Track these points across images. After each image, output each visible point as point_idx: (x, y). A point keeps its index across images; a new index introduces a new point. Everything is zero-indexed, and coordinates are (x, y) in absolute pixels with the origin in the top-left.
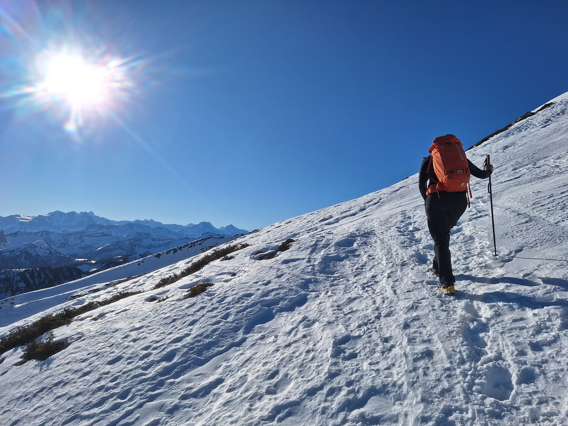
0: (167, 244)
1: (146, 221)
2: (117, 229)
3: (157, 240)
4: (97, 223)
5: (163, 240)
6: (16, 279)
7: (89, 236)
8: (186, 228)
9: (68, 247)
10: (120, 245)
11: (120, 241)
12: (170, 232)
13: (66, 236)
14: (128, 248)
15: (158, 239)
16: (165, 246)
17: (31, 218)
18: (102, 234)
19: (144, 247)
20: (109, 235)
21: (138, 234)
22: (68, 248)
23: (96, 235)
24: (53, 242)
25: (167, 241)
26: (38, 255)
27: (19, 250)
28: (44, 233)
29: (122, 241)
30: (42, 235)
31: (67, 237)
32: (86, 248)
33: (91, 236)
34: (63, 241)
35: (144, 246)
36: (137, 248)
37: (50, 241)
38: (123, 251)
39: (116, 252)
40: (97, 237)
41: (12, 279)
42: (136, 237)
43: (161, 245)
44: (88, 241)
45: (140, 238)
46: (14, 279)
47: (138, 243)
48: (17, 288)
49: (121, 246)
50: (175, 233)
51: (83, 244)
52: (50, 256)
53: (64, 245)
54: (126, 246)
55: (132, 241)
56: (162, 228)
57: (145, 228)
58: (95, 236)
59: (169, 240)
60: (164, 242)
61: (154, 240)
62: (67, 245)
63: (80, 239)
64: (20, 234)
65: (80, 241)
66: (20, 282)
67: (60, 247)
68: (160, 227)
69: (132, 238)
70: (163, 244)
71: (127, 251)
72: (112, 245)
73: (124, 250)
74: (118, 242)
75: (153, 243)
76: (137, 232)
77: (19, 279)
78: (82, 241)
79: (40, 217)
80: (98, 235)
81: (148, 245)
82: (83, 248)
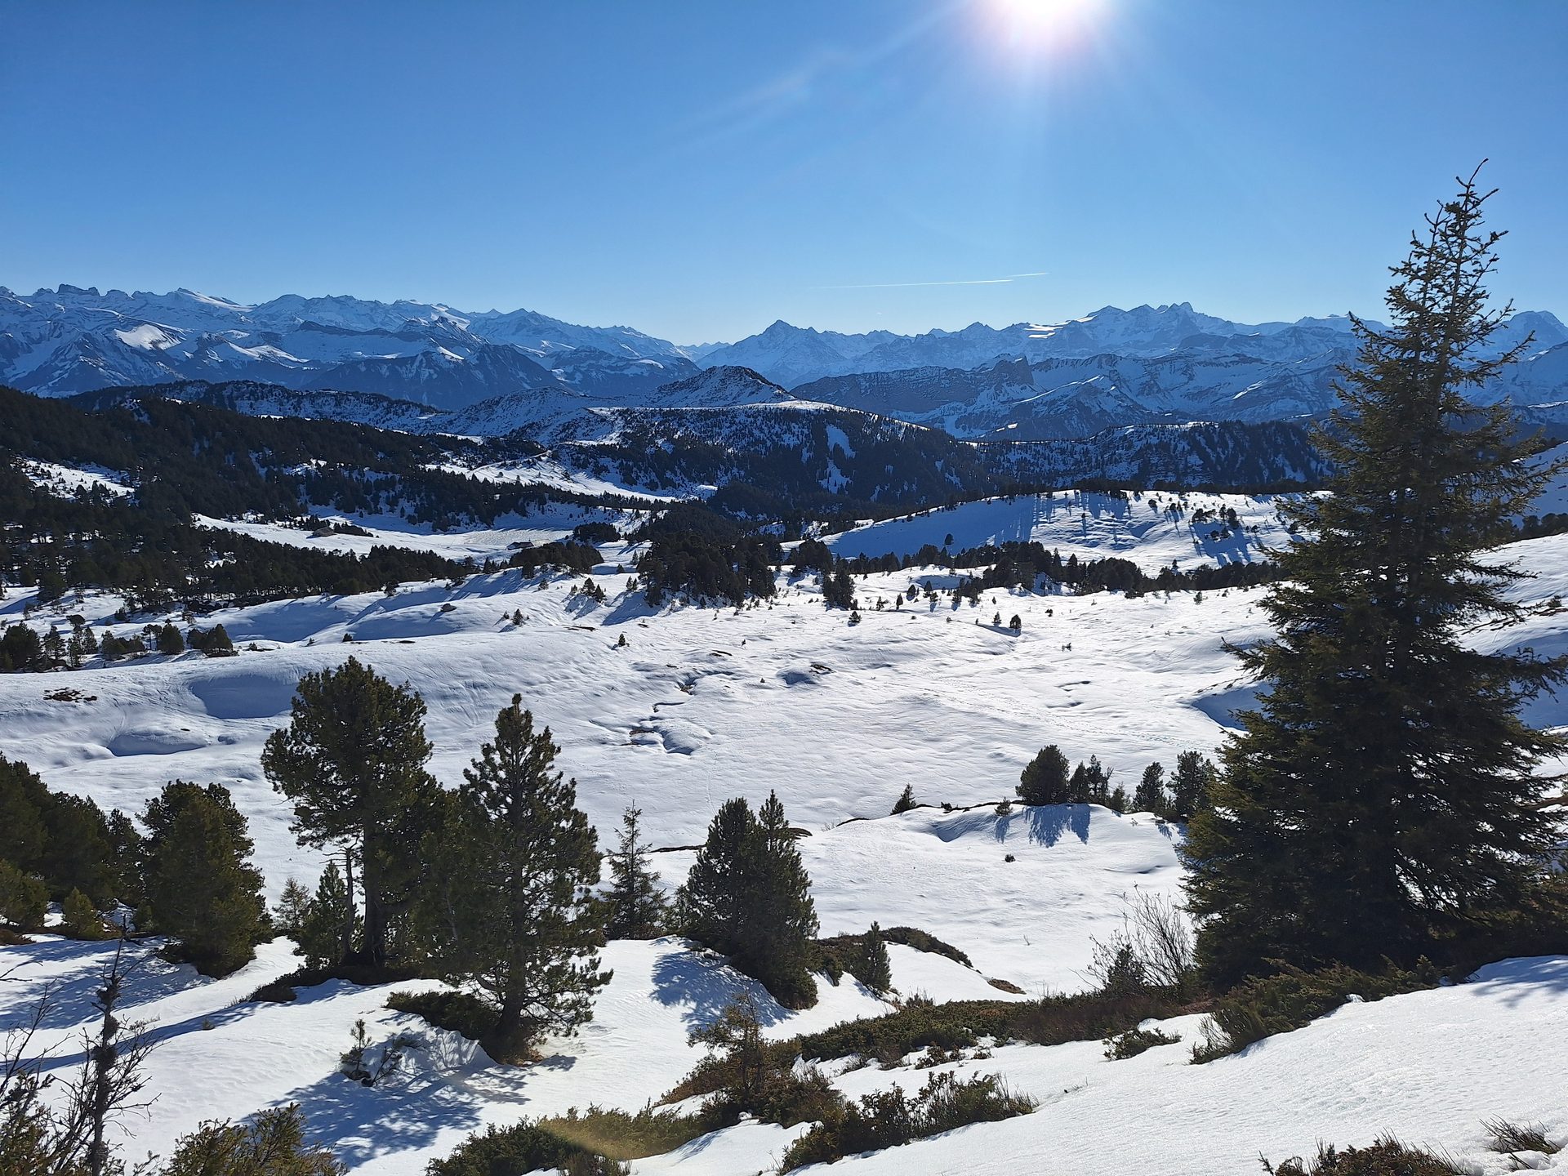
2: (1260, 346)
4: (1202, 331)
6: (1180, 447)
7: (1206, 364)
9: (1157, 392)
10: (1289, 385)
11: (1291, 374)
13: (1151, 365)
14: (1313, 394)
17: (1052, 329)
18: (1237, 359)
20: (1257, 360)
22: (1159, 395)
23: (1223, 360)
24: (1125, 382)
26: (1102, 411)
27: (1065, 399)
28: (1104, 360)
29: (1295, 376)
30: (1100, 366)
31: (1153, 367)
32: (1200, 394)
33: (1212, 364)
34: (1147, 378)
37: (1119, 379)
38: (1299, 403)
40: (1227, 365)
41: (1172, 447)
44: (1204, 378)
46: (1176, 446)
48: (1186, 467)
49: (1293, 388)
51: (1192, 384)
52: (1130, 413)
53: (1148, 388)
55: (1322, 373)
58: (1221, 364)
62: (1155, 389)
63: (1184, 373)
64: (1055, 363)
65: (1184, 379)
66: (1190, 453)
67: (1141, 393)
69: (1321, 366)
71: (1308, 403)
72: (1268, 387)
73: (1302, 400)
74: (1285, 379)
76: (1336, 349)
77: (1187, 448)
78: (1191, 378)
79: (1073, 326)
80: (1228, 360)
82: (1193, 395)
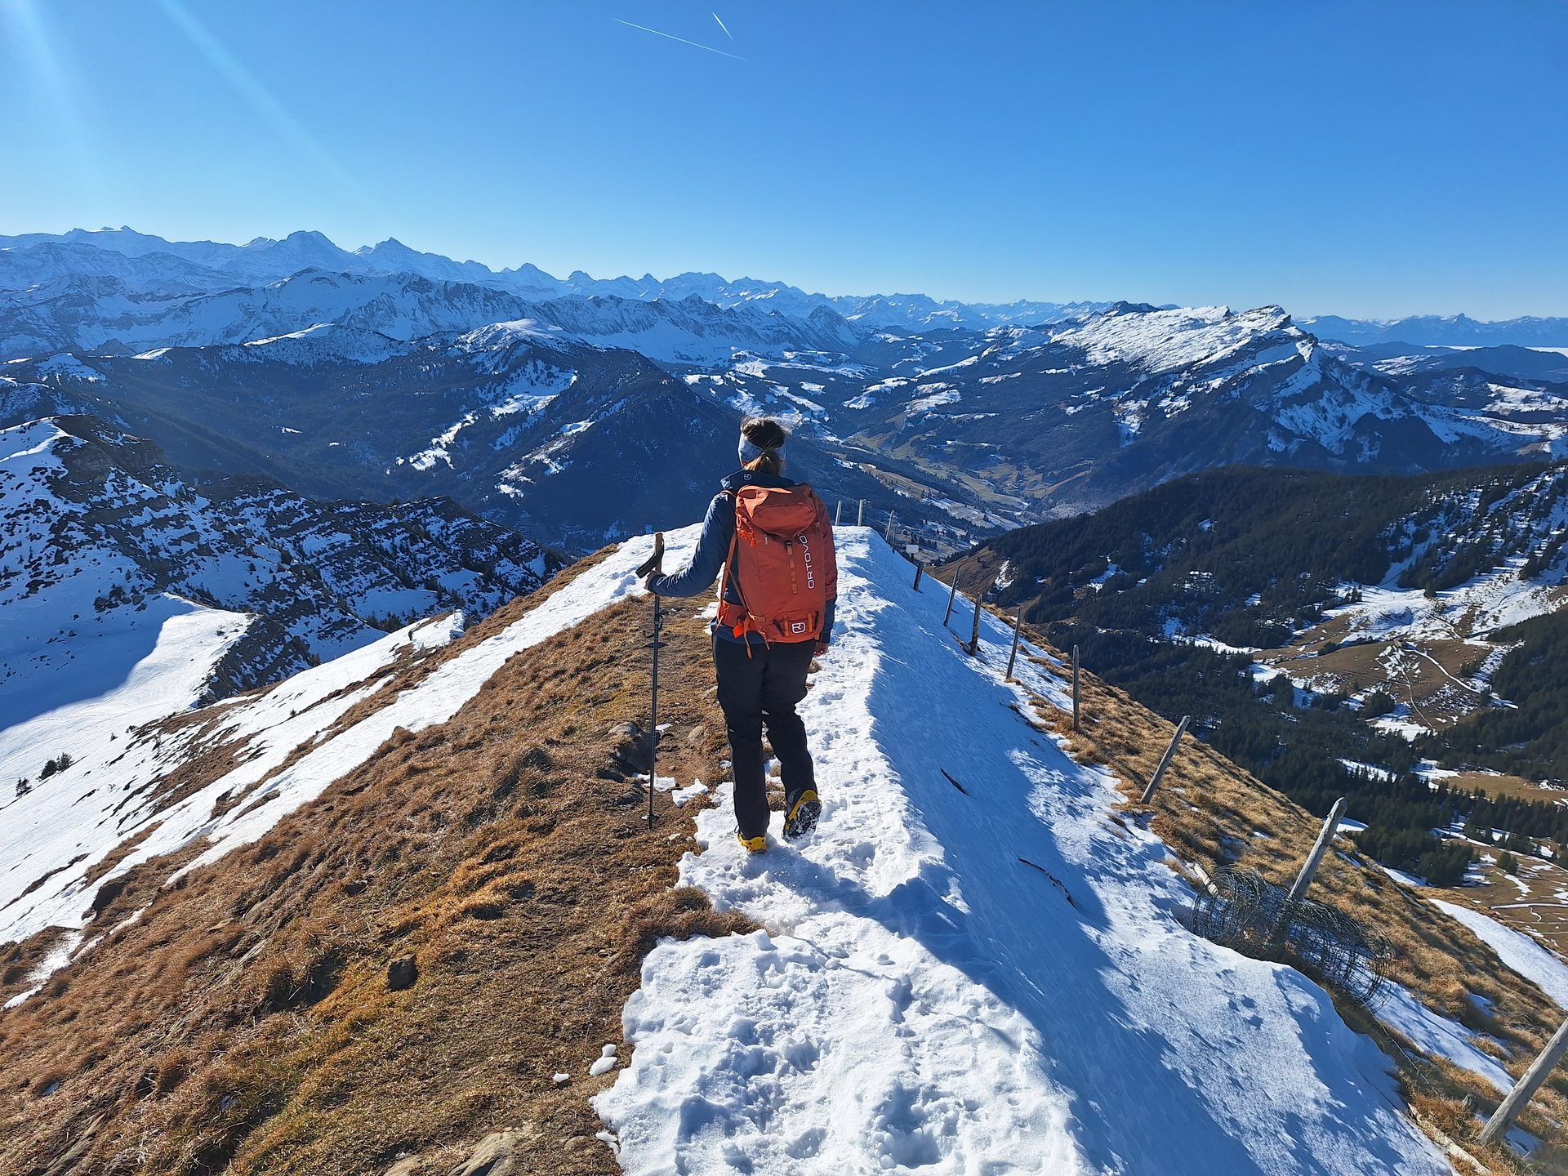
0: (181, 309)
1: (108, 233)
3: (147, 298)
5: (167, 298)
8: (245, 251)
12: (191, 269)
15: (149, 297)
16: (176, 316)
19: (107, 323)
21: (77, 282)
25: (181, 302)
35: (105, 320)
36: (82, 328)
39: (13, 342)
42: (71, 292)
43: (164, 316)
45: (85, 294)
47: (81, 310)
50: (208, 269)
54: (41, 322)
56: (167, 257)
57: (104, 257)
59: (187, 299)
60: (169, 303)
61: (135, 298)
68: (156, 252)
70: (169, 311)
75: (134, 309)
81: (118, 315)
